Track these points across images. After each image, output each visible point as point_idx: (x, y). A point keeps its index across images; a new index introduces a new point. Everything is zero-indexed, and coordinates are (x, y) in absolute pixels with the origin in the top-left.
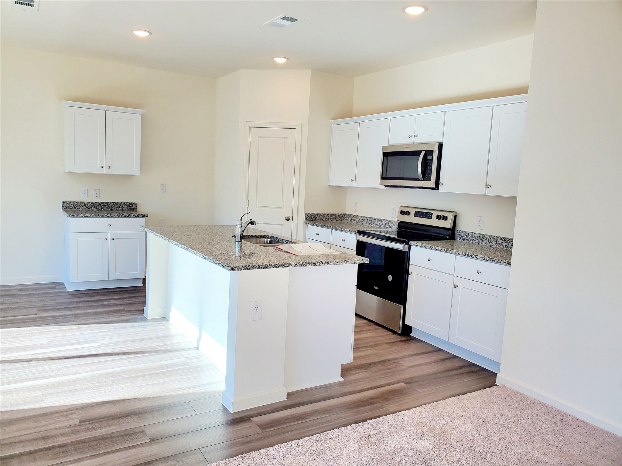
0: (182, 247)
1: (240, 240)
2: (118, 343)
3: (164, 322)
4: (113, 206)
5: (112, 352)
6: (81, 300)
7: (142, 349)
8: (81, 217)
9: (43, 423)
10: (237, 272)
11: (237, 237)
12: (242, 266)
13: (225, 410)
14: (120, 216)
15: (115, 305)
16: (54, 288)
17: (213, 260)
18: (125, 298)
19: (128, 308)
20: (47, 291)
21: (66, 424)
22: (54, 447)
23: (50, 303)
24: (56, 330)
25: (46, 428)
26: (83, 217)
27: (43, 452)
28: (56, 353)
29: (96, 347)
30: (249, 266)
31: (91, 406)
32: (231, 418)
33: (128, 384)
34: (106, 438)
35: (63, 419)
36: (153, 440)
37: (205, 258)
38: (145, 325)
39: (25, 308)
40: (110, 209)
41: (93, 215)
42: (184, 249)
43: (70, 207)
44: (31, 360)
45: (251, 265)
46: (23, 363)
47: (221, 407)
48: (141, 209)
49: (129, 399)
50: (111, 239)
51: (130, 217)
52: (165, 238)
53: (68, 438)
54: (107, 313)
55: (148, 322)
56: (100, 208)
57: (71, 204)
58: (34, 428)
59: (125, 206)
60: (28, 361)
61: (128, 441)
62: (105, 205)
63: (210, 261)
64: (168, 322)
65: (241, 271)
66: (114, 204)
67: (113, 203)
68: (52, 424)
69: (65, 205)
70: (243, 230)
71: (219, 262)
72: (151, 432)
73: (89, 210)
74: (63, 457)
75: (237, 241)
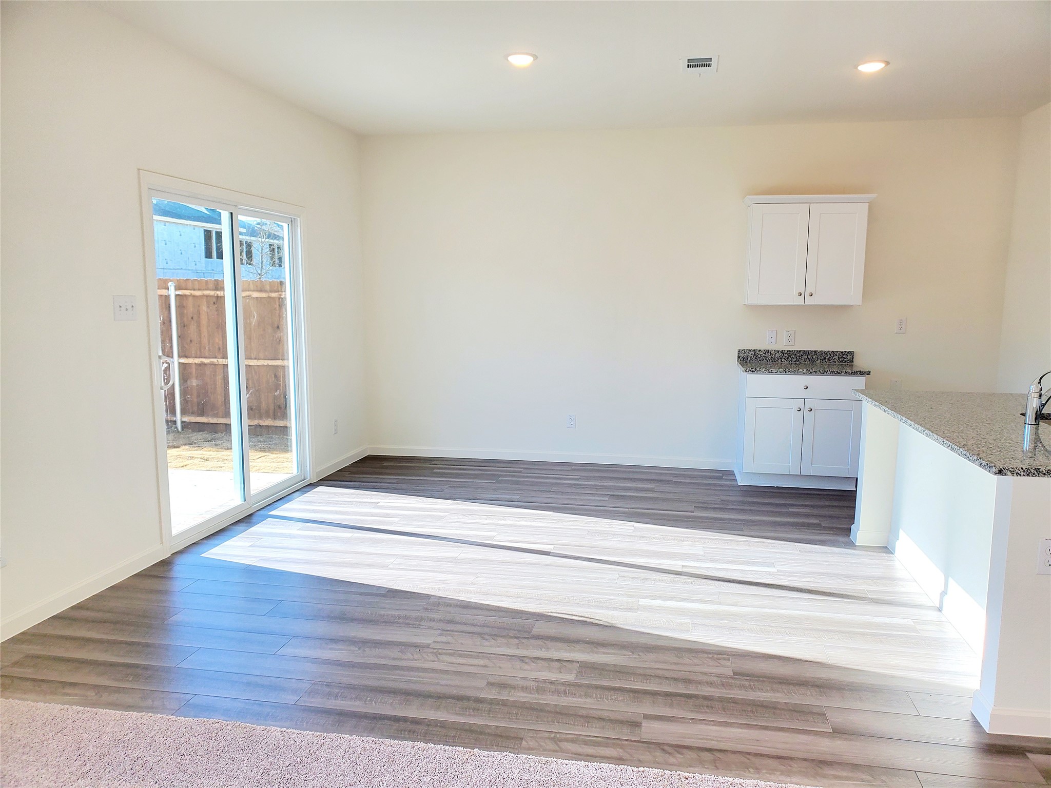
0: (915, 428)
1: (1036, 422)
2: (803, 574)
3: (884, 555)
4: (814, 357)
5: (791, 586)
6: (755, 500)
7: (840, 591)
8: (763, 373)
9: (687, 661)
10: (1009, 479)
11: (1029, 415)
12: (1022, 468)
13: (976, 724)
14: (824, 373)
15: (807, 516)
16: (720, 478)
17: (965, 452)
18: (823, 507)
19: (825, 523)
20: (711, 481)
21: (714, 670)
22: (696, 697)
23: (713, 499)
24: (715, 539)
25: (691, 669)
26: (766, 373)
27: (683, 699)
28: (713, 571)
29: (770, 573)
30: (1037, 470)
31: (752, 656)
32: (987, 741)
33: (810, 639)
34: (767, 707)
35: (711, 663)
36: (838, 732)
37: (952, 449)
38: (850, 554)
39: (679, 501)
40: (810, 361)
41: (781, 370)
42: (917, 430)
43: (749, 359)
44: (679, 574)
45: (1042, 469)
46: (670, 575)
47: (969, 718)
48: (860, 363)
49: (807, 661)
50: (807, 409)
51: (839, 375)
52: (889, 410)
53: (716, 690)
54: (791, 526)
55: (858, 550)
56: (793, 360)
57: (751, 353)
58: (675, 664)
59: (835, 357)
60: (676, 574)
61: (797, 721)
62: (802, 355)
63: (961, 454)
64: (891, 555)
65: (1019, 477)
66: (816, 354)
67: (815, 352)
68: (698, 665)
69: (742, 355)
70: (1044, 402)
71: (975, 458)
72: (837, 719)
73: (777, 362)
74: (706, 712)
75: (1028, 424)
